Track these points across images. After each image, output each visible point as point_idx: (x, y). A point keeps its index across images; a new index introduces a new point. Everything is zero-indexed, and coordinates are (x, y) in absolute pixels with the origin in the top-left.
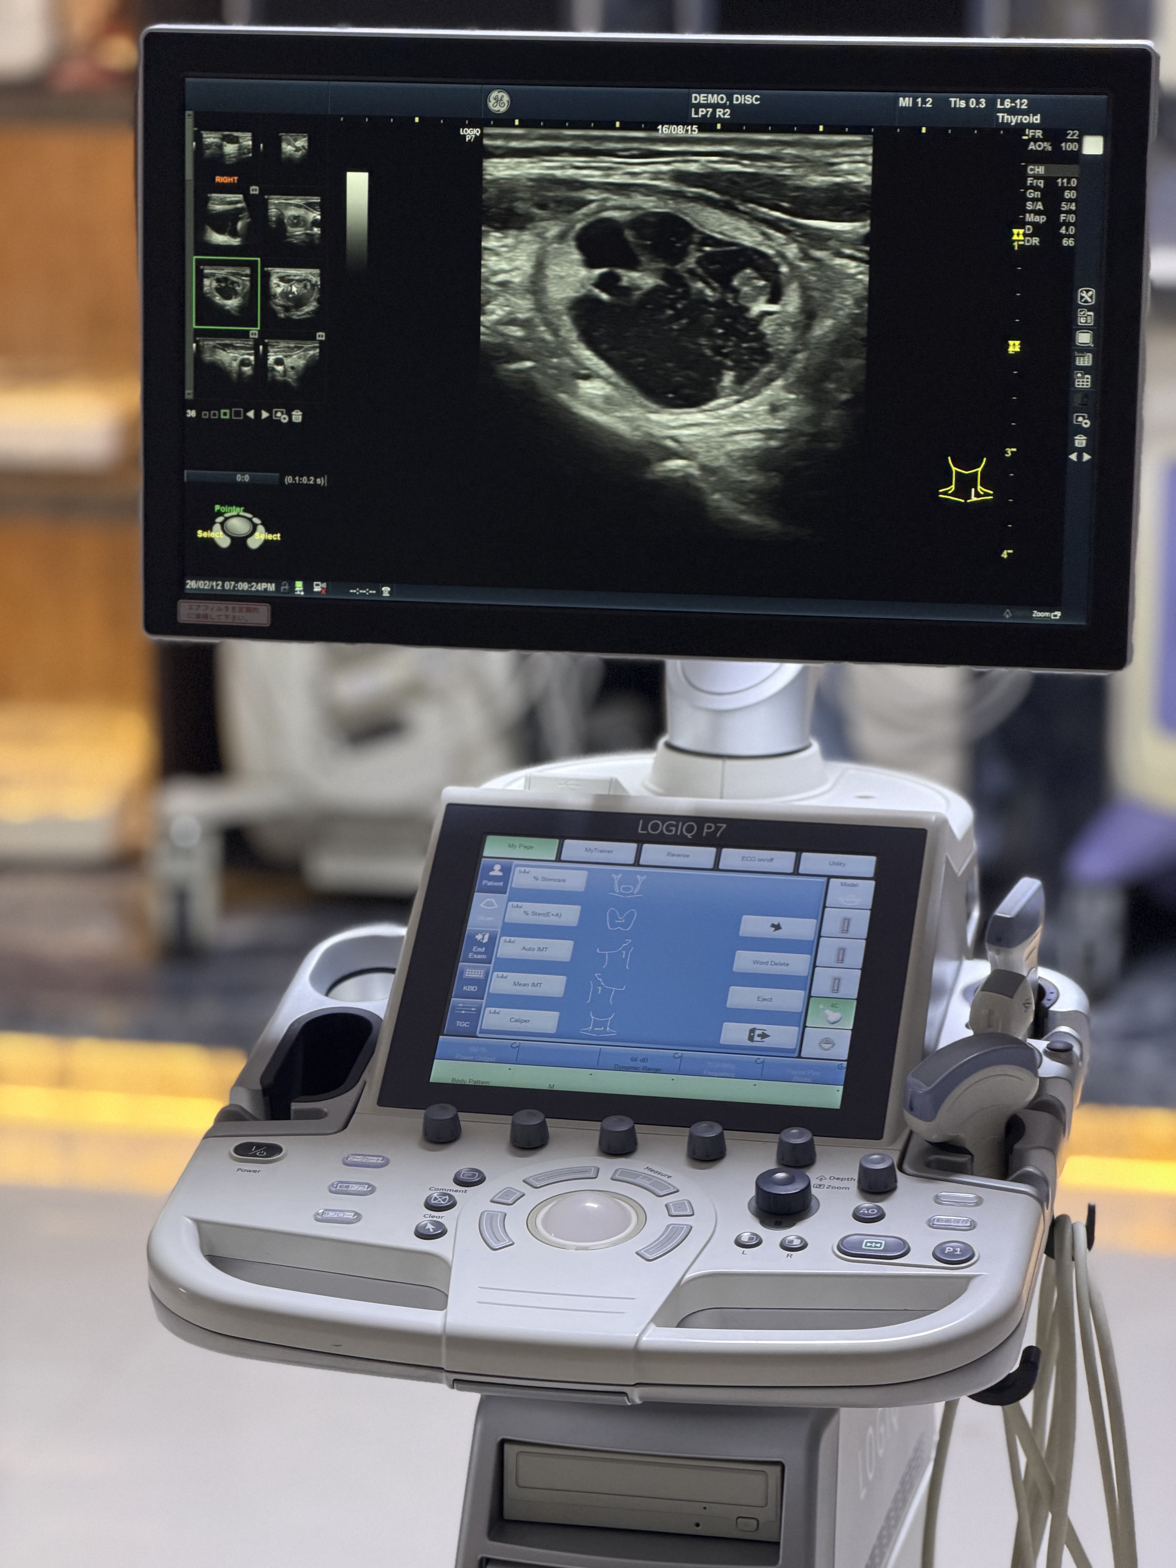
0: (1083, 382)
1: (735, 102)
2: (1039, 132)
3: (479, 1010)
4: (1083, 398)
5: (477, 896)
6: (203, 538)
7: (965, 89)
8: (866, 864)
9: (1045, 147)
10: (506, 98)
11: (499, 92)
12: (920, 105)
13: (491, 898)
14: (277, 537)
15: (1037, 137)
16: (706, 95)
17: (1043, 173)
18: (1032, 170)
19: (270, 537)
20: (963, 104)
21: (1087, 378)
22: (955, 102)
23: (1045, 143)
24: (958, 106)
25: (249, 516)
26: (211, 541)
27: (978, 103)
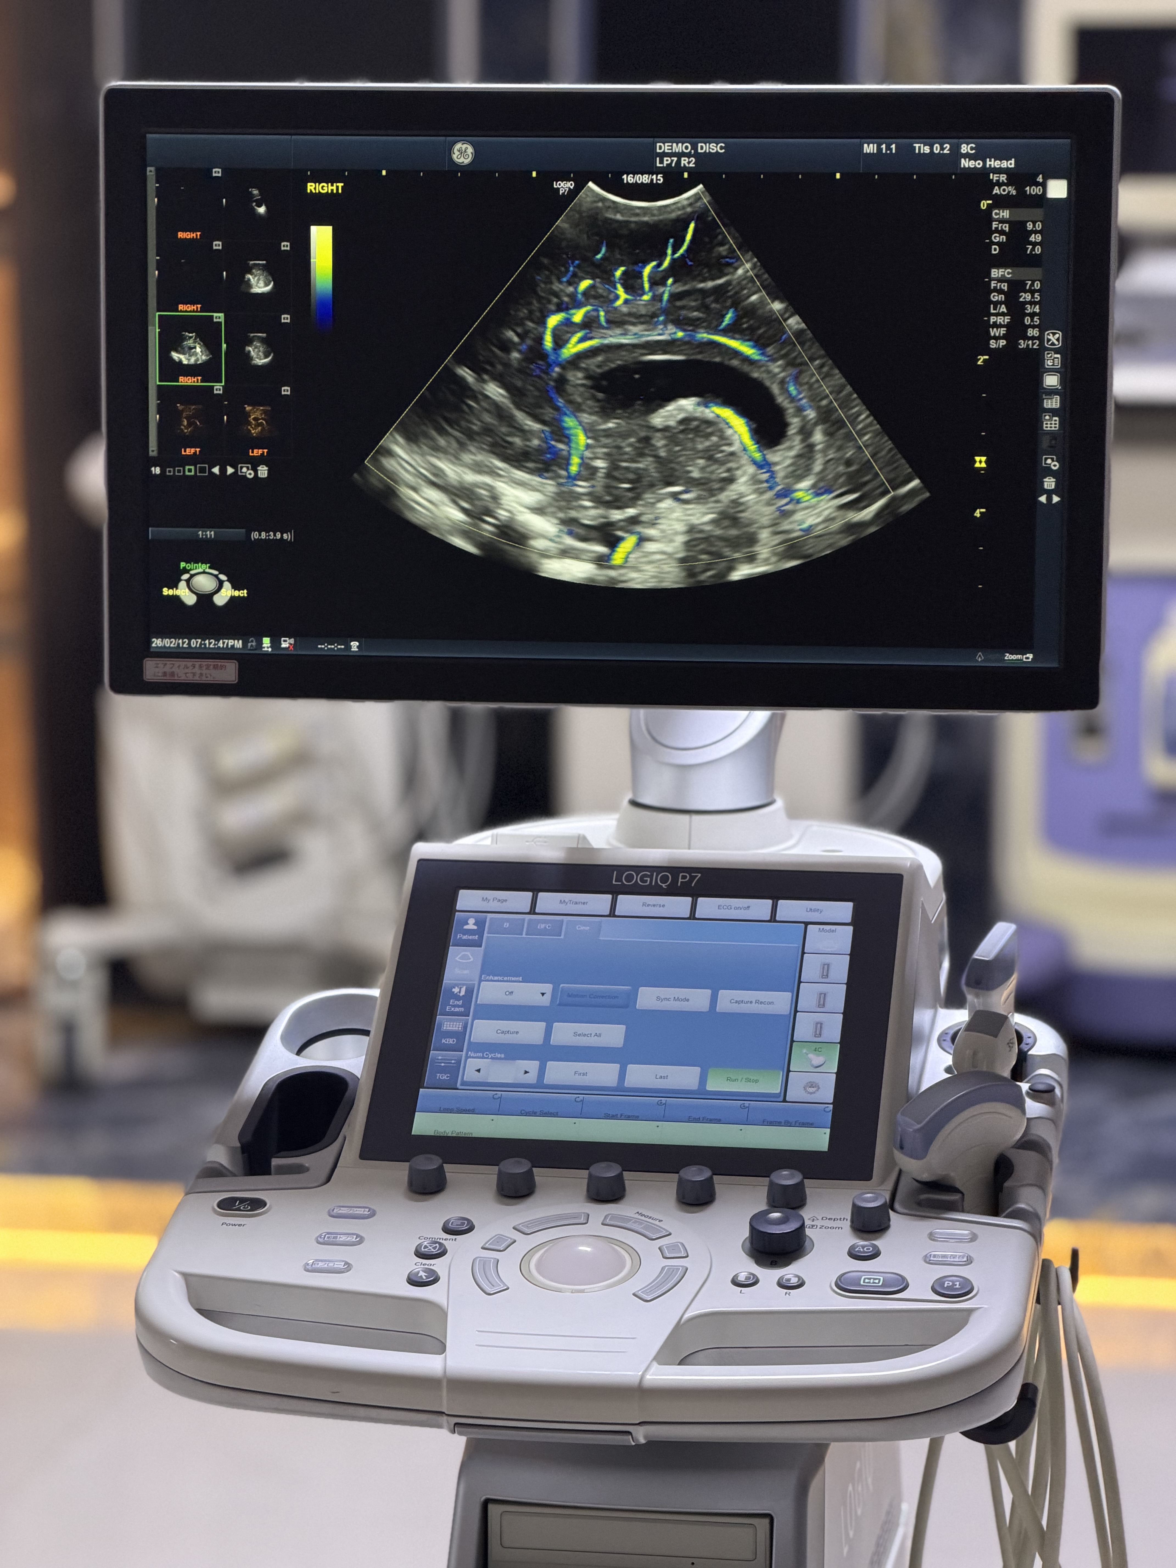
0: (1051, 424)
1: (700, 151)
2: (1003, 177)
3: (459, 1062)
4: (1051, 440)
5: (452, 950)
6: (168, 595)
7: (930, 135)
8: (843, 910)
9: (1009, 192)
10: (470, 150)
11: (463, 144)
12: (884, 151)
13: (467, 951)
14: (244, 593)
15: (1001, 181)
16: (670, 144)
17: (1008, 217)
18: (996, 214)
19: (237, 593)
20: (927, 150)
21: (1056, 421)
22: (920, 148)
23: (1010, 187)
24: (922, 152)
25: (215, 572)
26: (177, 598)
27: (942, 149)
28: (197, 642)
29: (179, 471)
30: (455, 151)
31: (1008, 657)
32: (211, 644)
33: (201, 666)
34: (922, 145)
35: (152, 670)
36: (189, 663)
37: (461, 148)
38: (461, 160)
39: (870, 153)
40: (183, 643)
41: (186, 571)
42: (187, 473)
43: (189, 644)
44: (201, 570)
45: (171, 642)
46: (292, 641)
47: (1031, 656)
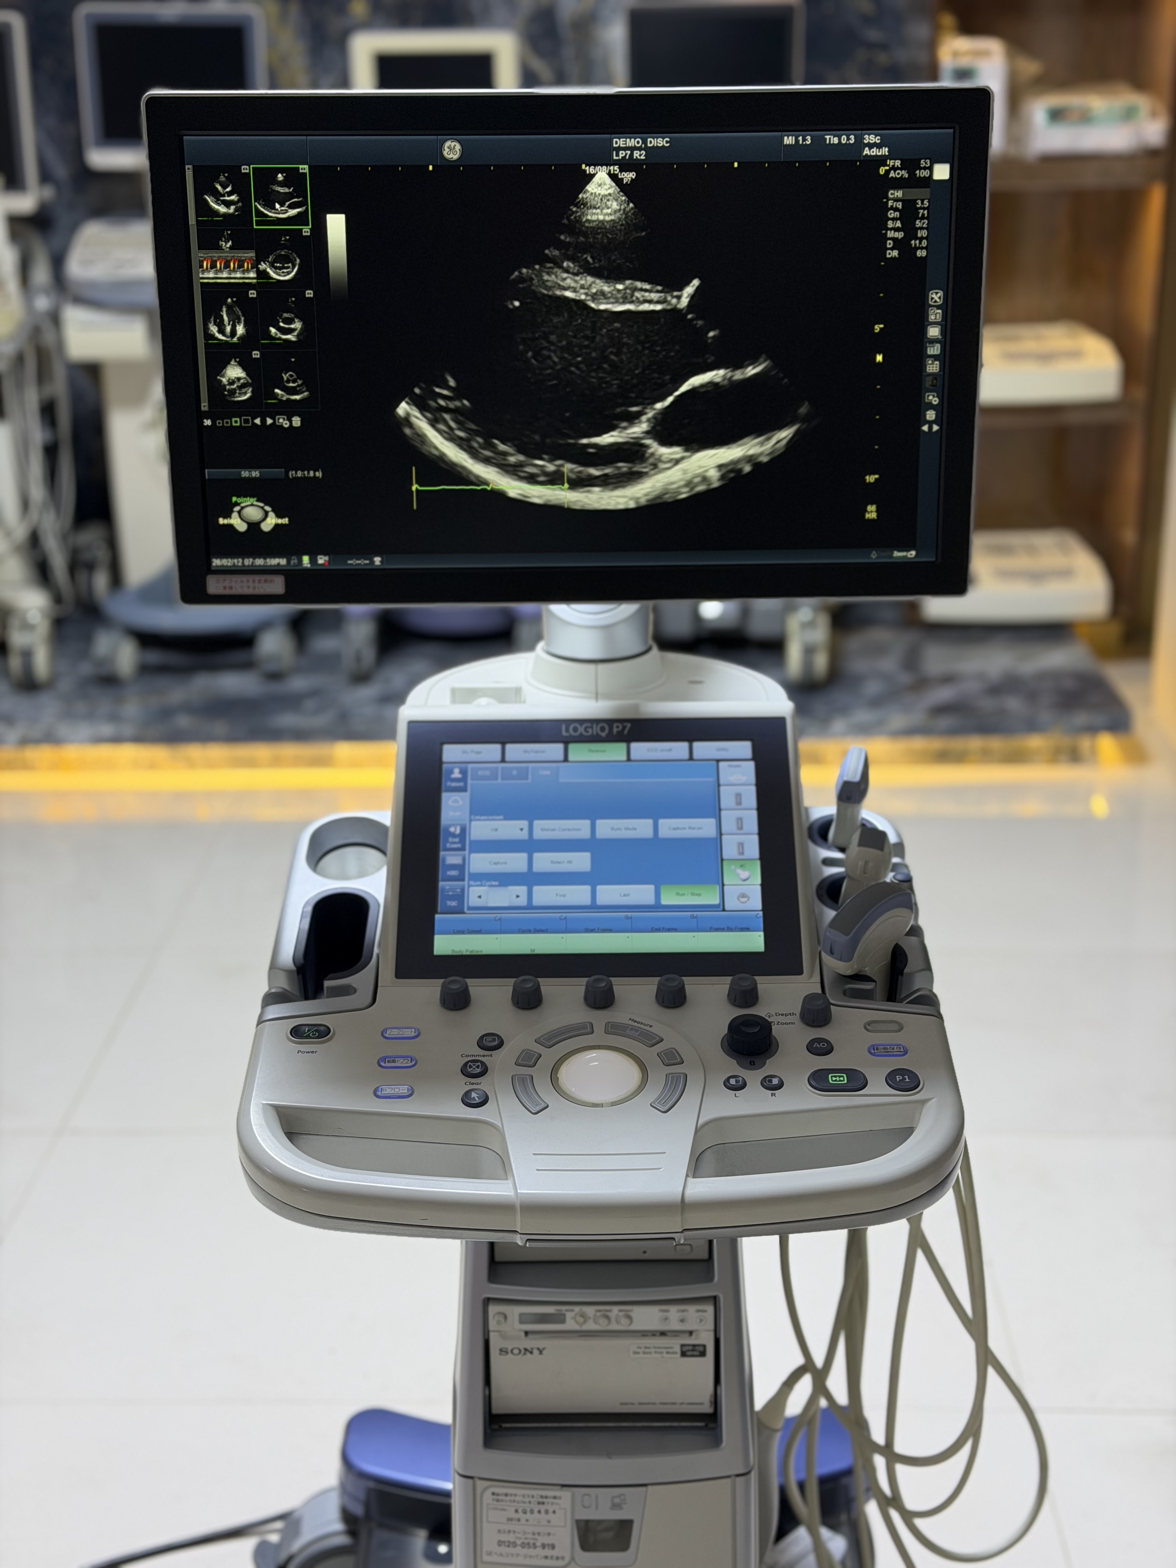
0: (933, 367)
1: (649, 145)
2: (898, 162)
3: (463, 890)
4: (933, 380)
5: (444, 797)
6: (224, 525)
7: (837, 127)
9: (902, 175)
10: (458, 147)
11: (452, 142)
12: (801, 142)
13: (456, 796)
14: (285, 521)
15: (896, 166)
16: (625, 140)
17: (901, 196)
18: (892, 194)
19: (280, 521)
20: (836, 140)
21: (936, 364)
22: (830, 139)
23: (903, 171)
24: (832, 142)
25: (261, 504)
26: (231, 526)
27: (848, 139)
28: (249, 561)
29: (227, 423)
30: (446, 148)
31: (896, 554)
32: (259, 562)
33: (254, 581)
34: (832, 137)
35: (214, 585)
36: (245, 578)
37: (450, 145)
38: (450, 156)
39: (789, 145)
40: (238, 562)
41: (237, 504)
42: (234, 424)
43: (243, 563)
44: (249, 503)
45: (228, 562)
46: (327, 558)
47: (913, 553)
